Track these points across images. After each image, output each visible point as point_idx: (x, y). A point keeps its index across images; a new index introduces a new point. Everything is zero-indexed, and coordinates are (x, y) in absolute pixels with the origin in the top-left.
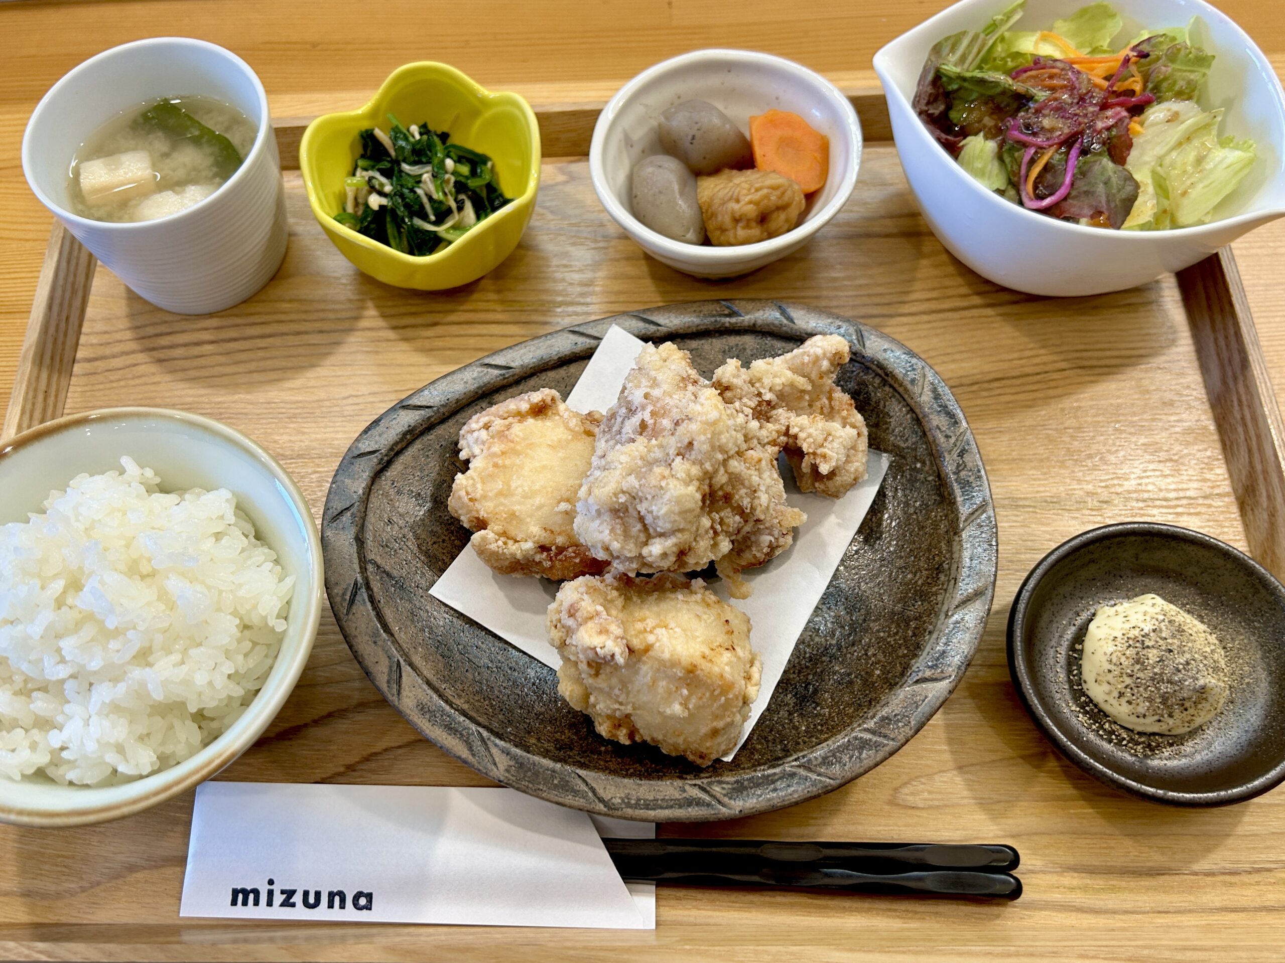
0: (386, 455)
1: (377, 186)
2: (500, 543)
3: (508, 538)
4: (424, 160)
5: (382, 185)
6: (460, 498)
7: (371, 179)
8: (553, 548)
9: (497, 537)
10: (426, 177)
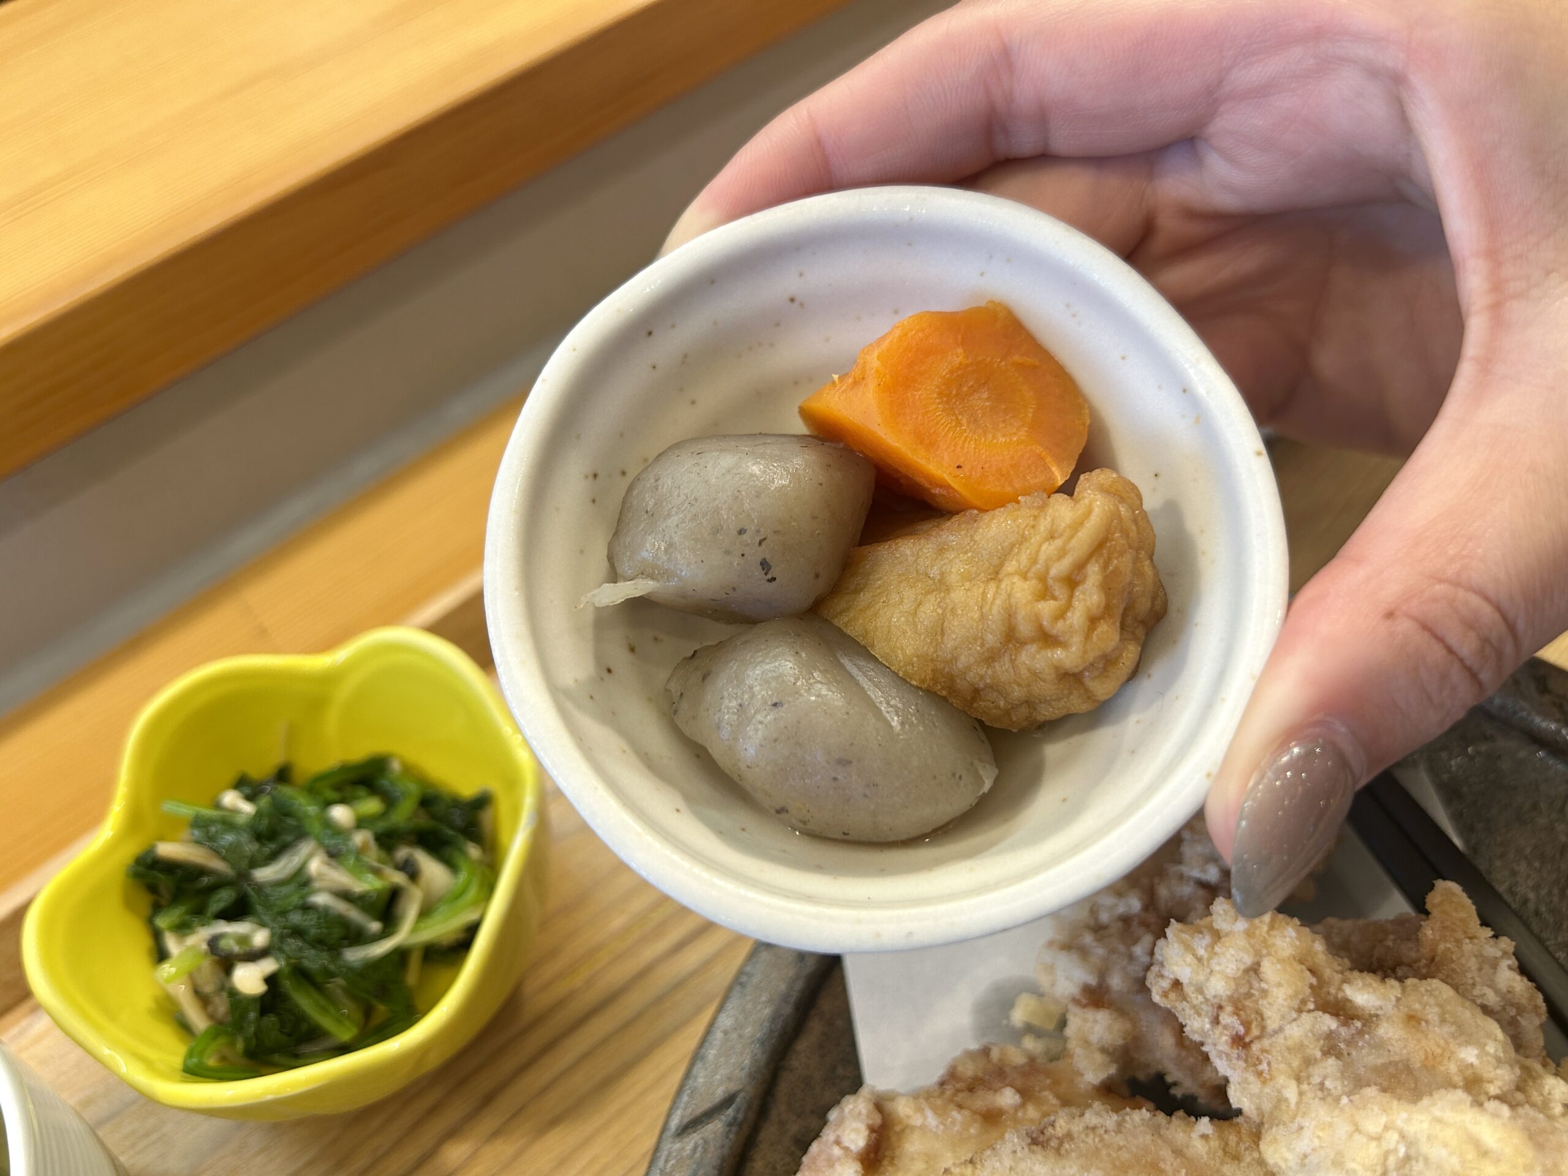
1: (236, 949)
4: (289, 838)
5: (244, 940)
7: (213, 943)
10: (316, 865)
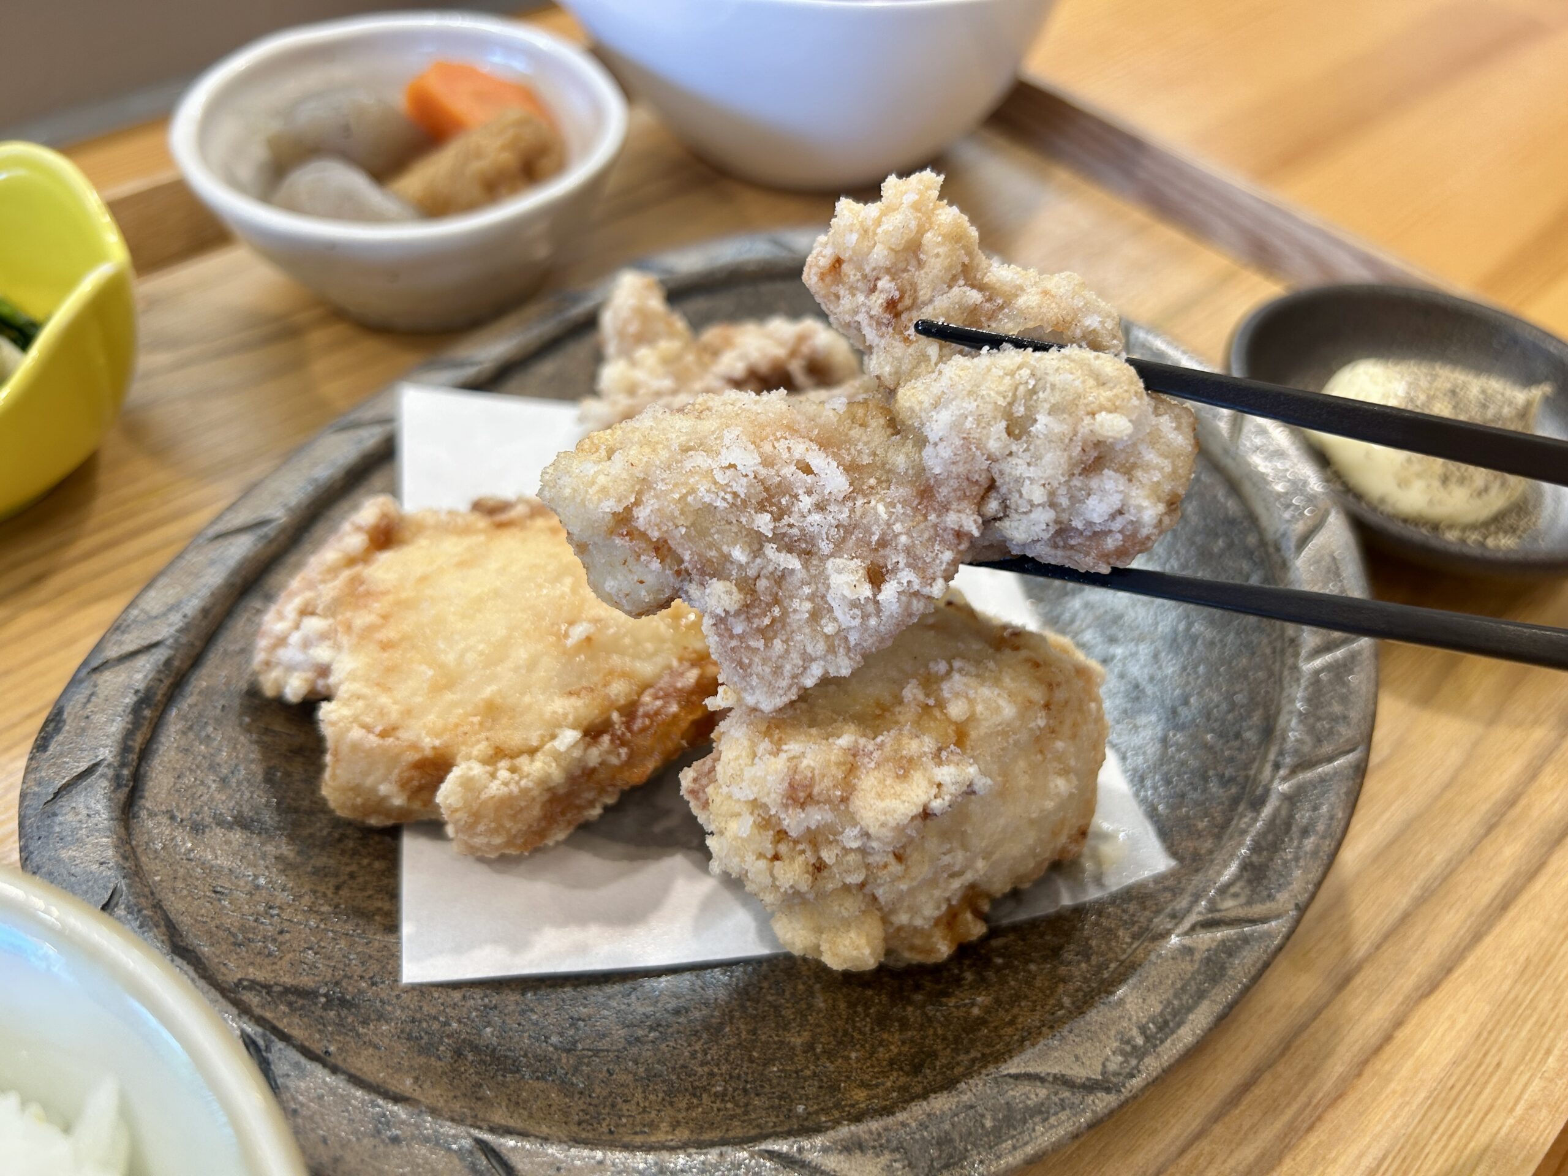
0: (123, 765)
2: (503, 774)
3: (512, 757)
6: (355, 747)
8: (615, 716)
9: (489, 768)
